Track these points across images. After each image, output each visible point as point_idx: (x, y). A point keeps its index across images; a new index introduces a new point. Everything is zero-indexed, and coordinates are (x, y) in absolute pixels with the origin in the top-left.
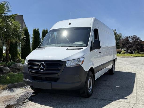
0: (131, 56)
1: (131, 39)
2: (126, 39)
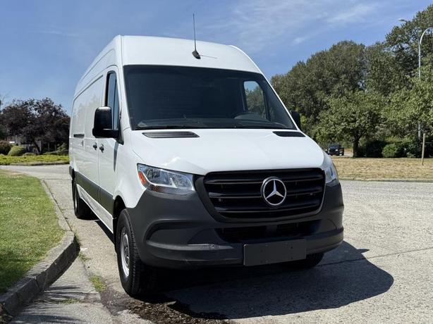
0: (59, 162)
1: (36, 109)
2: (21, 107)
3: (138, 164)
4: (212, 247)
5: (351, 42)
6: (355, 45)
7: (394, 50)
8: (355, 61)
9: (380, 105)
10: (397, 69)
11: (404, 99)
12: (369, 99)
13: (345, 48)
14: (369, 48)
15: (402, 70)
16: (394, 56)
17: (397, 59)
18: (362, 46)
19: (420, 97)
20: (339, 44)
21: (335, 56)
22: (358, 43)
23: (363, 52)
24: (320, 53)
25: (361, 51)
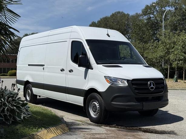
3: (105, 76)
4: (134, 103)
5: (122, 12)
6: (124, 14)
7: (146, 18)
8: (125, 23)
9: (143, 50)
10: (147, 29)
11: (156, 47)
12: (138, 46)
13: (119, 15)
14: (132, 16)
15: (150, 30)
16: (146, 21)
17: (148, 23)
18: (128, 15)
19: (165, 46)
20: (115, 13)
21: (114, 19)
22: (126, 13)
23: (129, 18)
24: (105, 18)
25: (128, 17)
